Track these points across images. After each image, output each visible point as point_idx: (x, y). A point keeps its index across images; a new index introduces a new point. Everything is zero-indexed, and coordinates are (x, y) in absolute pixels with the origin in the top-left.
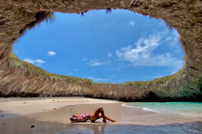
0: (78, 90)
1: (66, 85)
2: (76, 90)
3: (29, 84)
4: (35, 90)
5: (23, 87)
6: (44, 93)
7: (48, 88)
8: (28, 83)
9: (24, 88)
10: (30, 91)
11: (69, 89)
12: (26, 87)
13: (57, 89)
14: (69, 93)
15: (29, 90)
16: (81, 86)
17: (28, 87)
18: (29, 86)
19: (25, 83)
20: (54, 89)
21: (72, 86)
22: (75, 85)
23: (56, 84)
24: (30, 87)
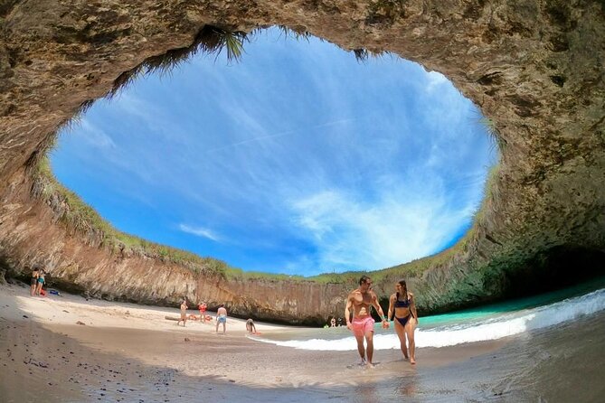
0: (187, 292)
1: (153, 270)
2: (181, 289)
3: (63, 254)
4: (76, 275)
5: (50, 261)
6: (96, 286)
7: (105, 273)
8: (62, 252)
9: (50, 264)
10: (63, 275)
11: (160, 284)
12: (56, 262)
13: (127, 278)
14: (159, 296)
15: (62, 272)
16: (196, 278)
17: (59, 263)
18: (62, 259)
19: (56, 249)
20: (121, 280)
21: (168, 277)
22: (179, 275)
23: (125, 265)
24: (64, 264)
